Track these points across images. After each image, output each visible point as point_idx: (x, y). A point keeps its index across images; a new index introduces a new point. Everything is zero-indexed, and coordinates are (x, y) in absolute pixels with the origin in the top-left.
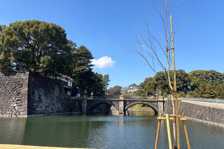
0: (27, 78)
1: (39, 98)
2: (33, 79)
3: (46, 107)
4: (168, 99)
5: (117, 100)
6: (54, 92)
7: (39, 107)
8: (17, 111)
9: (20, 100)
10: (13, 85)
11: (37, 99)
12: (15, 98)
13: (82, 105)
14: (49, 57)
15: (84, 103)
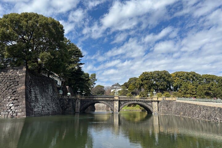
0: (23, 76)
1: (36, 97)
2: (29, 77)
3: (43, 107)
4: (163, 99)
5: (112, 100)
6: (48, 91)
7: (37, 107)
8: (14, 112)
9: (17, 100)
10: (7, 83)
11: (34, 99)
12: (11, 97)
13: (75, 105)
14: (49, 54)
15: (78, 103)
